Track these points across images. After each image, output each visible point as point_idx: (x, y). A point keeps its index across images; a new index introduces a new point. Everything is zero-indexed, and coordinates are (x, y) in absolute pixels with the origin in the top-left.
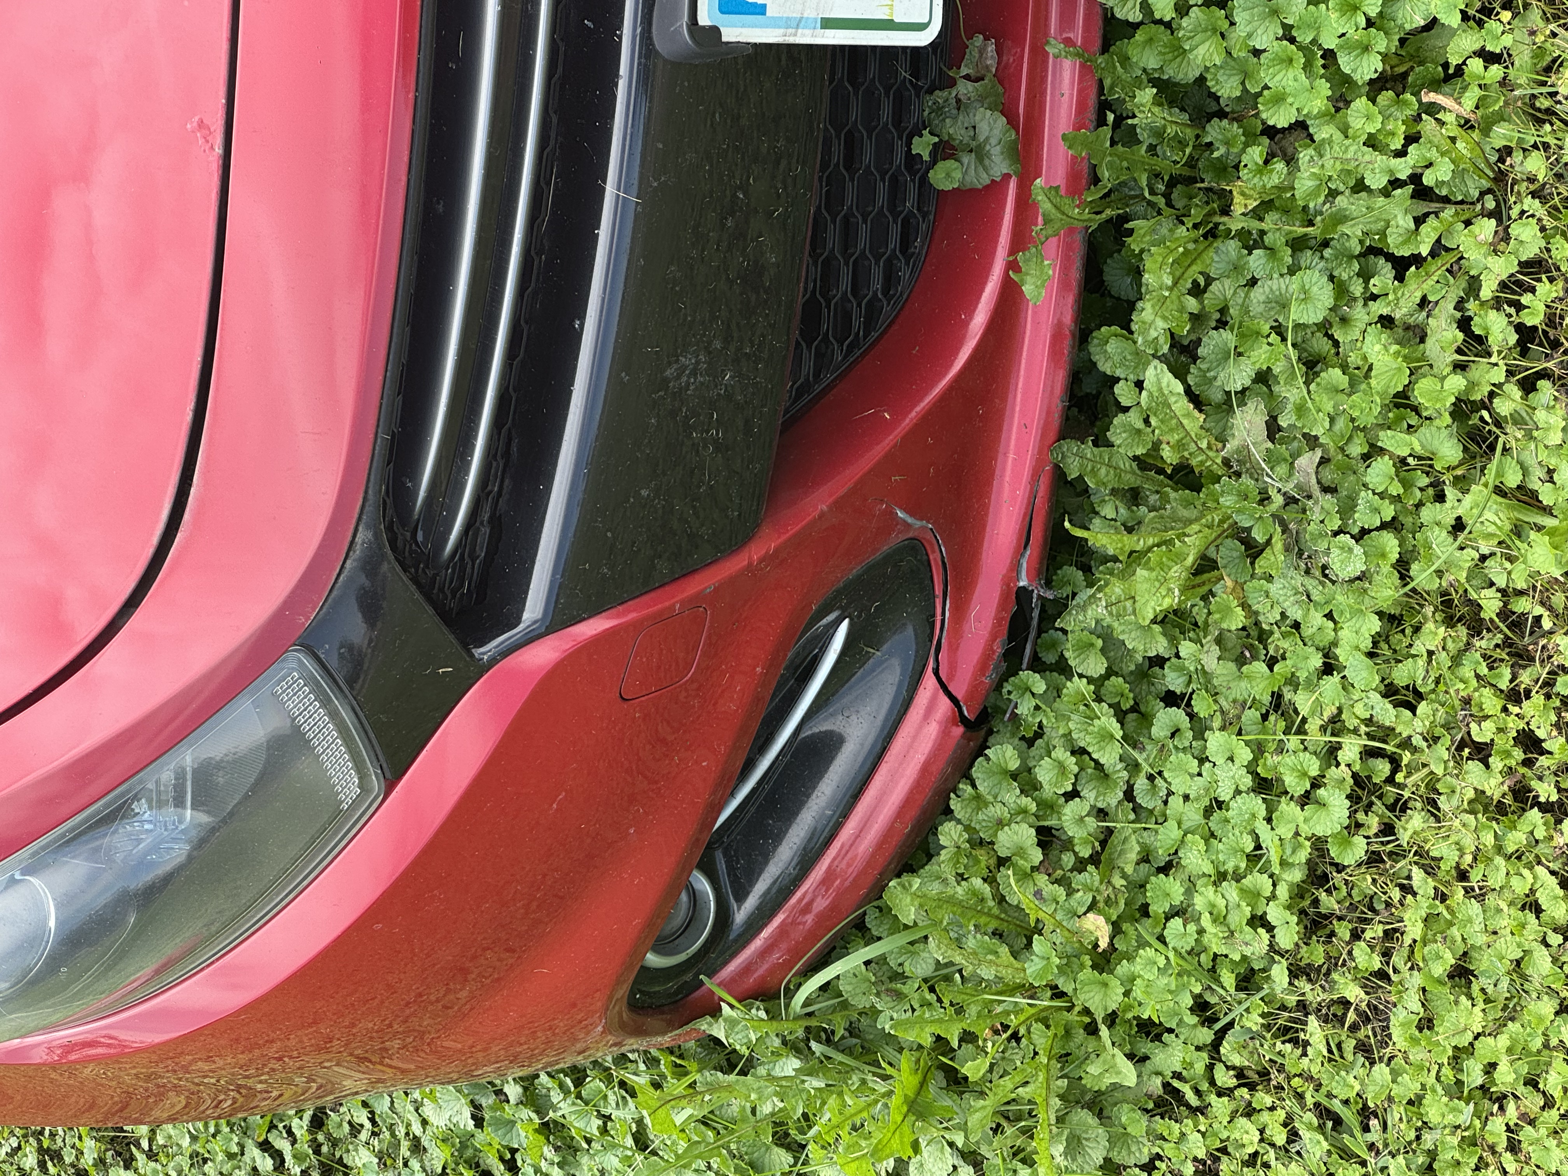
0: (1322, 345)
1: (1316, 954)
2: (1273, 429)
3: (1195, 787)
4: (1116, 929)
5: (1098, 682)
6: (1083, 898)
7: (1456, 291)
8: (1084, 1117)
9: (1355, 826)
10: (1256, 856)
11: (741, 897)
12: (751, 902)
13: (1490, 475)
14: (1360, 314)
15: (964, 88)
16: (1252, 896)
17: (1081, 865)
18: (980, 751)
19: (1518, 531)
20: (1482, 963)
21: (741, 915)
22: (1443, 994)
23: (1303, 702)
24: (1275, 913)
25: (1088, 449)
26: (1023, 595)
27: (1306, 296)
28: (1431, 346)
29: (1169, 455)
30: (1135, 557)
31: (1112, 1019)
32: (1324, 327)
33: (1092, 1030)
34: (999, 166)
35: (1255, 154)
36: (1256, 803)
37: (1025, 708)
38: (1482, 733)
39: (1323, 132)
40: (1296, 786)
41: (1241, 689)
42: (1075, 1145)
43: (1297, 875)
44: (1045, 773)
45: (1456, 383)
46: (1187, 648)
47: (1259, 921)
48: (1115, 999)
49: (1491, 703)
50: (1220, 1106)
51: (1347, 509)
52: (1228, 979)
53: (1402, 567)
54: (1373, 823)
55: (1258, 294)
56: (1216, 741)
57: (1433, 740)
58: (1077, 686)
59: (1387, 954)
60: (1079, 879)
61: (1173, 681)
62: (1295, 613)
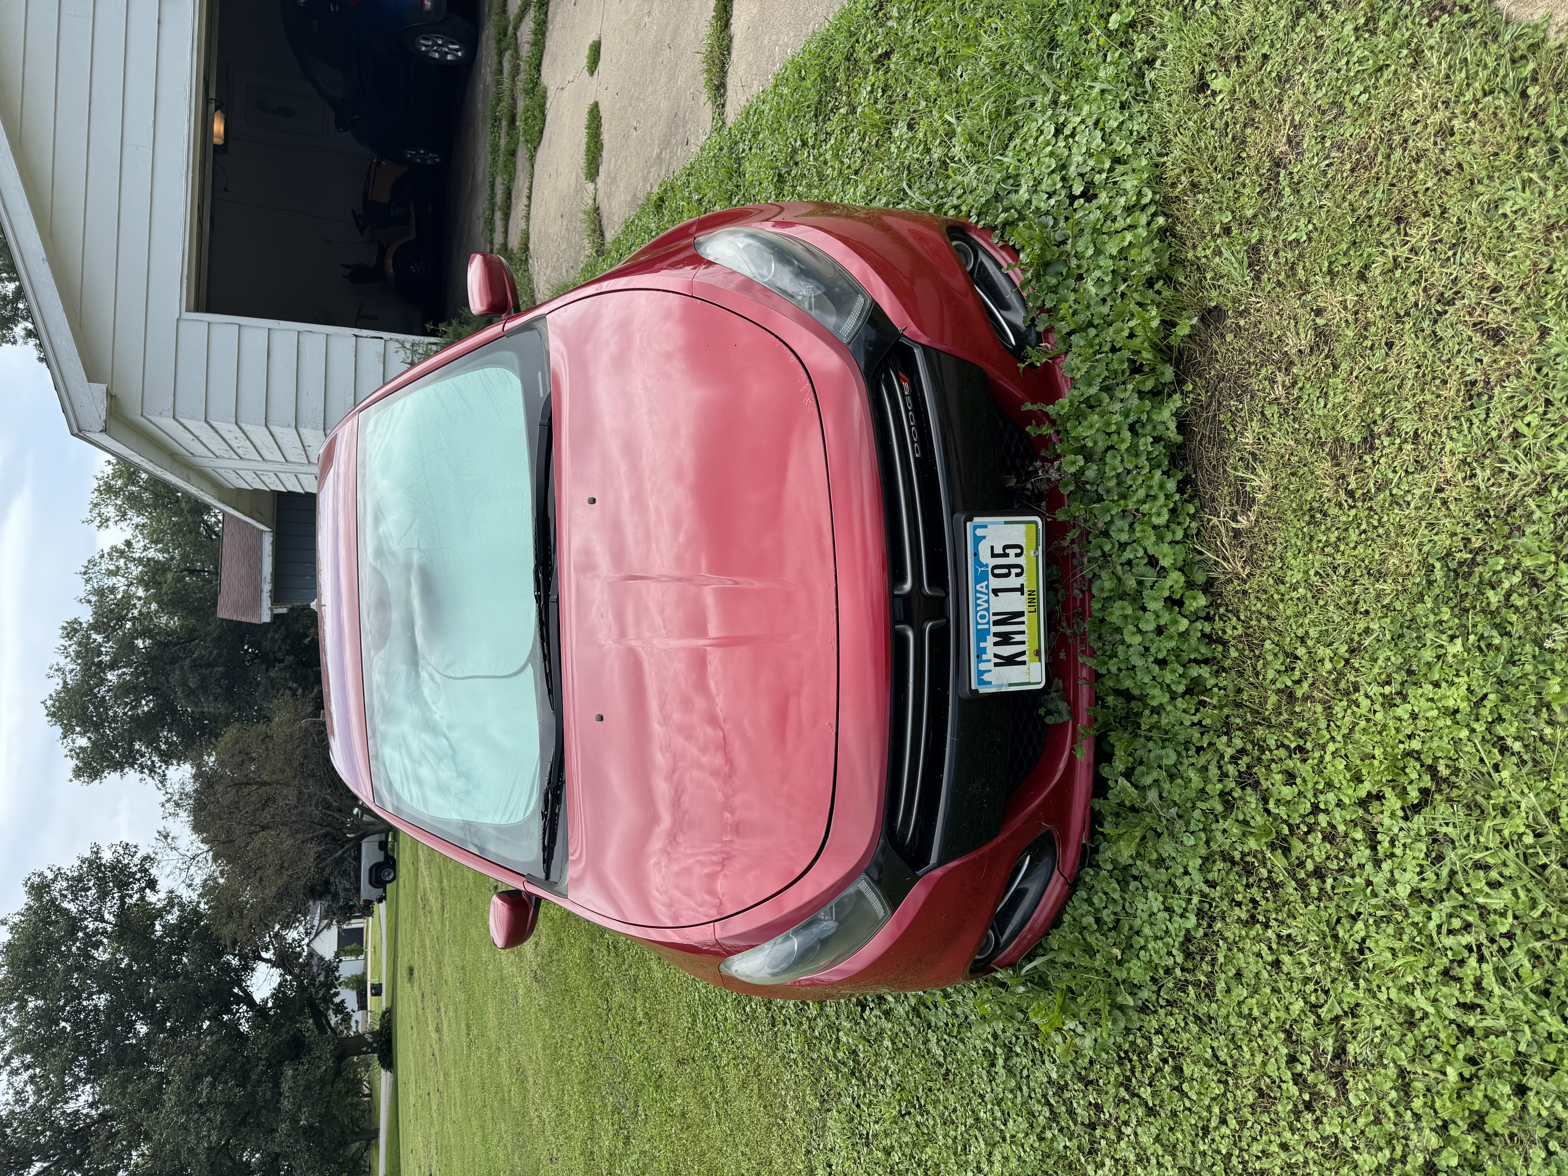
0: (1174, 771)
1: (1190, 965)
2: (1161, 797)
3: (1145, 907)
4: (1123, 953)
5: (1110, 872)
6: (1111, 941)
7: (1216, 758)
8: (1117, 1012)
9: (1199, 925)
10: (1167, 932)
11: (1002, 934)
12: (1005, 936)
13: (1233, 816)
14: (1186, 762)
15: (1054, 695)
16: (1167, 945)
17: (1110, 930)
18: (1074, 892)
19: (1244, 835)
20: (1246, 973)
21: (1003, 940)
22: (1233, 983)
23: (1179, 883)
24: (1174, 952)
25: (1101, 801)
26: (1084, 845)
27: (1168, 756)
28: (1210, 774)
29: (1127, 803)
30: (1120, 836)
31: (1124, 981)
32: (1175, 765)
33: (1118, 984)
34: (1066, 717)
35: (1147, 712)
36: (1166, 915)
37: (1088, 879)
38: (1239, 898)
39: (1169, 708)
40: (1179, 911)
41: (1157, 877)
42: (1115, 1022)
43: (1181, 939)
44: (1096, 900)
45: (1219, 786)
46: (1139, 863)
47: (1170, 954)
48: (1124, 975)
49: (1241, 889)
50: (1162, 1012)
51: (1188, 824)
52: (1161, 971)
53: (1207, 843)
54: (1205, 924)
55: (1152, 755)
56: (1151, 894)
57: (1222, 899)
58: (1104, 873)
59: (1213, 965)
60: (1110, 934)
61: (1135, 872)
62: (1174, 854)
